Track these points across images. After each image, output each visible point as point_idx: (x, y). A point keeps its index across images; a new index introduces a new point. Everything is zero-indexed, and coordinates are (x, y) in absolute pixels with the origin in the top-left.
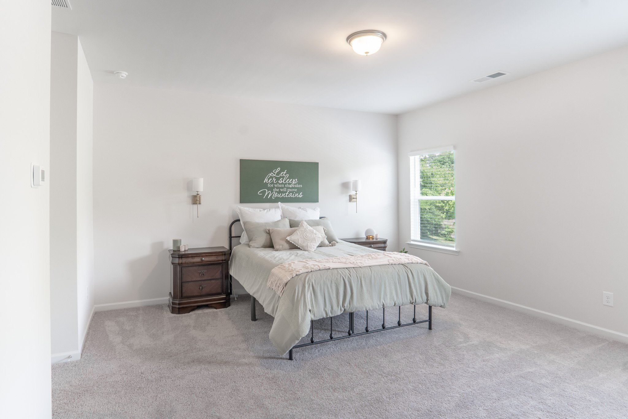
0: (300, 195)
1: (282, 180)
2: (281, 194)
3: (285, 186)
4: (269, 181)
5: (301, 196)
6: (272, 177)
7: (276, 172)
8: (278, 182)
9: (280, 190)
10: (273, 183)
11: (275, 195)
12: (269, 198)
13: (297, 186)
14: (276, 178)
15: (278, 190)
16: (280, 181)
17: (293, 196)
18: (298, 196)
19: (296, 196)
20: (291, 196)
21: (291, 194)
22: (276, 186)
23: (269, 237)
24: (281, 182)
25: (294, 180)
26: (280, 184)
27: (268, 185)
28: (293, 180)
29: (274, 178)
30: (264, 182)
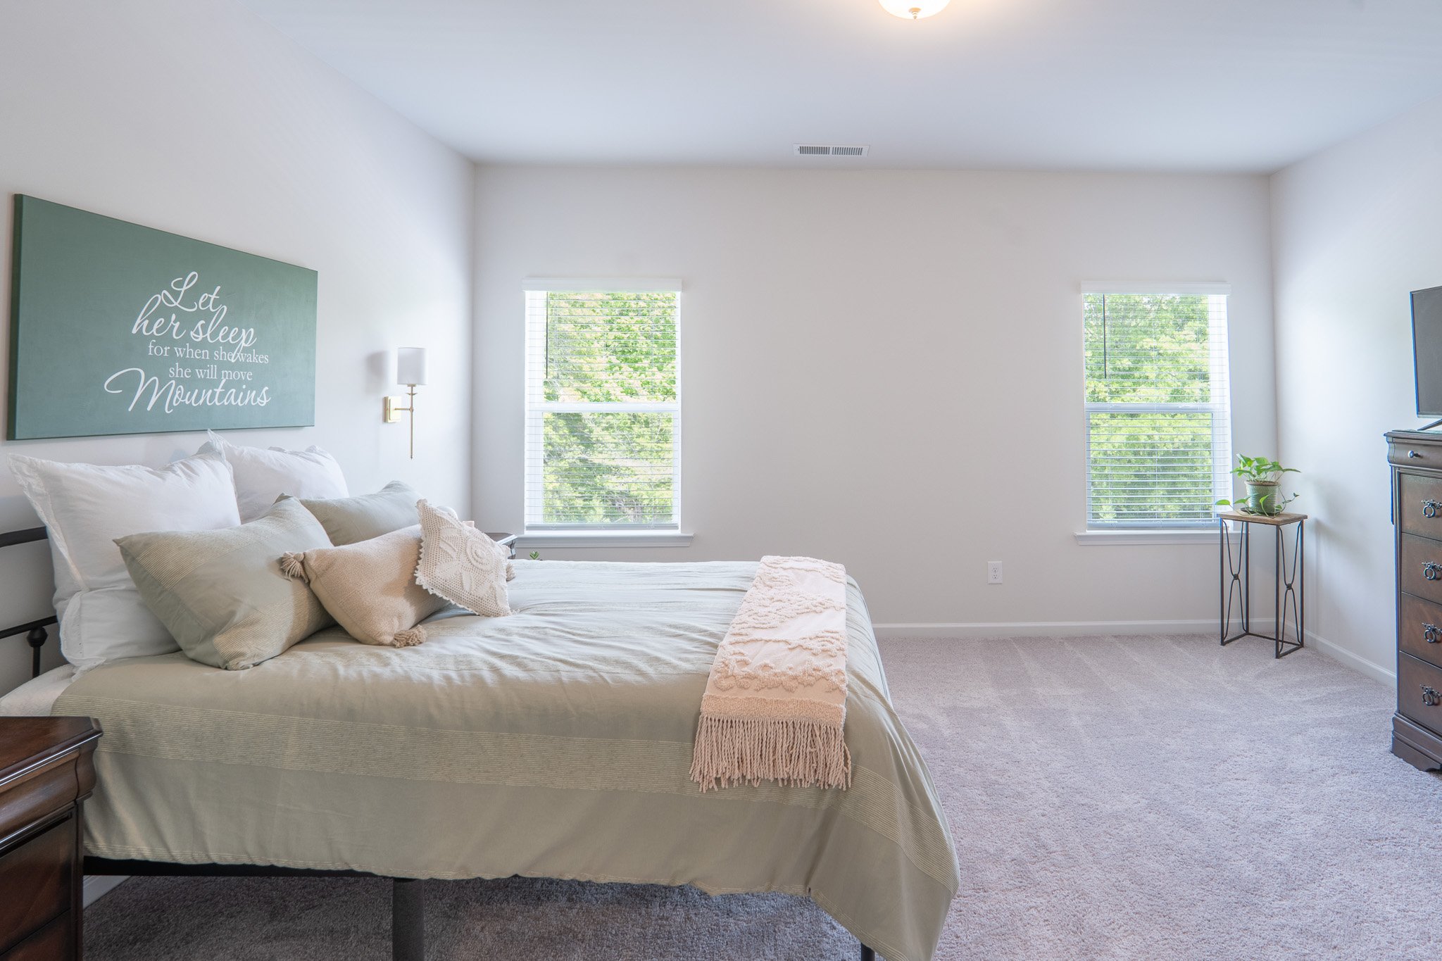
0: (262, 399)
1: (205, 328)
2: (197, 391)
3: (212, 356)
4: (156, 327)
5: (265, 402)
6: (164, 311)
7: (183, 290)
8: (187, 338)
9: (193, 374)
10: (166, 340)
11: (177, 396)
12: (149, 409)
13: (254, 358)
14: (181, 316)
15: (185, 374)
16: (197, 332)
17: (239, 400)
18: (255, 401)
19: (247, 401)
20: (234, 403)
21: (234, 390)
22: (179, 352)
23: (303, 593)
24: (201, 337)
25: (244, 330)
26: (195, 345)
27: (150, 346)
28: (240, 333)
29: (174, 317)
30: (134, 331)
